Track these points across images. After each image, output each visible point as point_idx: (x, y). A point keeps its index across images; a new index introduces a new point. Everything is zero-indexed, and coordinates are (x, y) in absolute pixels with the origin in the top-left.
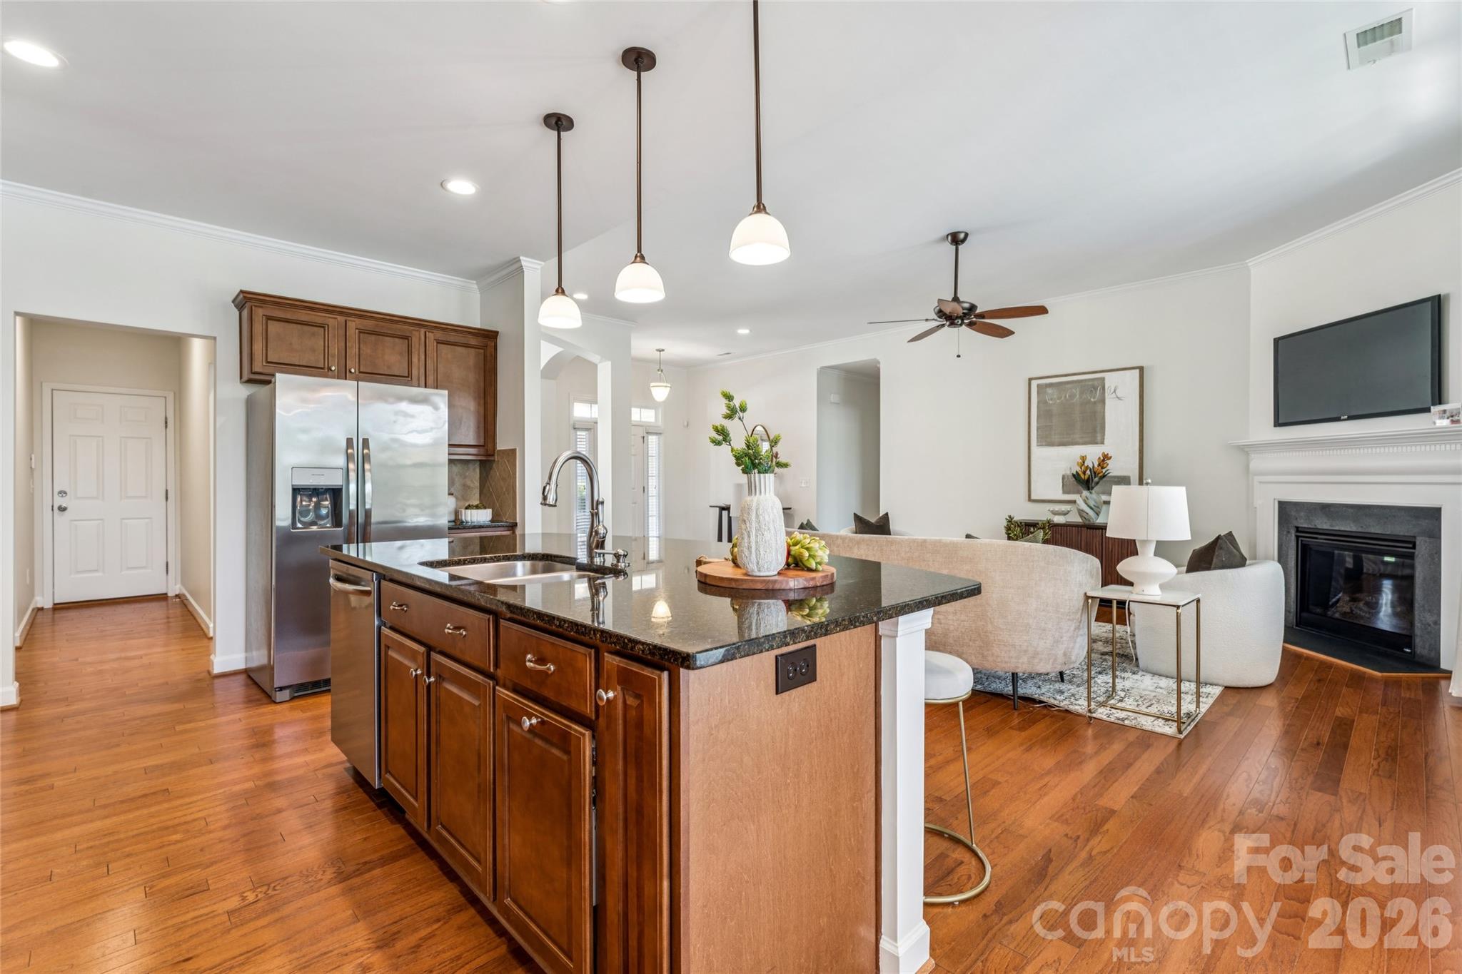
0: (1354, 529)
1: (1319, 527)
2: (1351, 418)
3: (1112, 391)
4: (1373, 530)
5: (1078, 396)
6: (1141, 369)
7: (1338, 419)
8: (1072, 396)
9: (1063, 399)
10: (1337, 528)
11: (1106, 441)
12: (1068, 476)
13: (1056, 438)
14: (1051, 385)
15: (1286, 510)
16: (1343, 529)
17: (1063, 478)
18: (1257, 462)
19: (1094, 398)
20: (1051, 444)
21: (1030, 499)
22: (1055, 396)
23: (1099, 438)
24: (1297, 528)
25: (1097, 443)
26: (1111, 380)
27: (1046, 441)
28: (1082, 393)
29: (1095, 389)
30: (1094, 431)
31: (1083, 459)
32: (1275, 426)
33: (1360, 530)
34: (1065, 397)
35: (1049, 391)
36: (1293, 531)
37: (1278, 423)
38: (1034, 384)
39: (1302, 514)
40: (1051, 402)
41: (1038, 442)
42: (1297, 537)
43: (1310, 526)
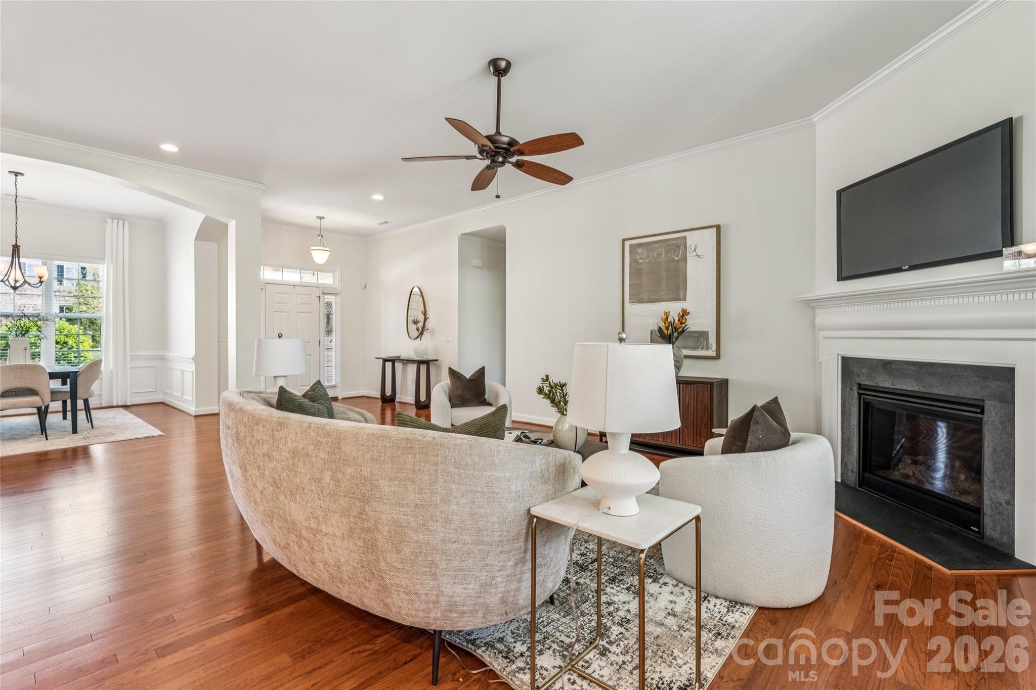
0: (916, 388)
1: (881, 385)
2: (912, 268)
3: (693, 249)
4: (936, 391)
5: (663, 255)
6: (718, 227)
7: (899, 270)
8: (659, 255)
9: (651, 257)
10: (898, 387)
11: (687, 298)
12: (655, 331)
13: (645, 296)
14: (641, 245)
15: (849, 365)
16: (904, 387)
17: (652, 333)
18: (824, 317)
19: (677, 257)
20: (641, 301)
22: (645, 256)
23: (682, 295)
24: (859, 385)
25: (680, 300)
26: (692, 239)
27: (637, 299)
28: (666, 253)
29: (679, 248)
30: (678, 290)
31: (667, 314)
32: (838, 280)
33: (922, 390)
34: (653, 256)
35: (640, 250)
36: (855, 388)
37: (841, 278)
38: (627, 244)
39: (864, 371)
40: (641, 261)
41: (630, 299)
42: (860, 395)
43: (872, 384)
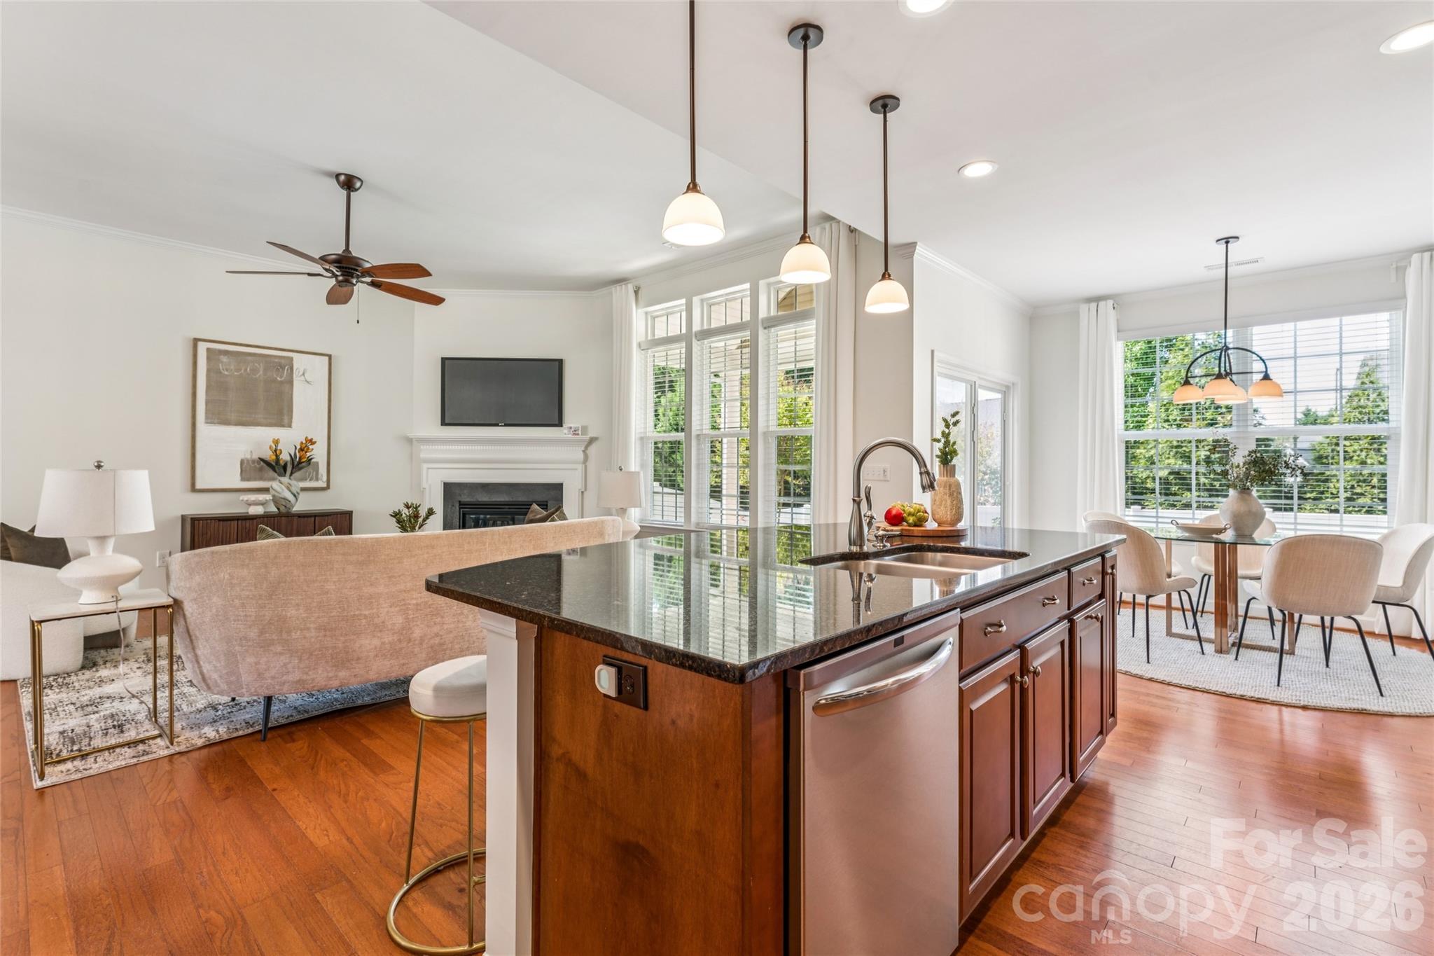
1: (480, 500)
2: (506, 425)
3: (301, 373)
4: (520, 499)
5: (261, 372)
6: (330, 357)
7: (497, 425)
8: (254, 371)
9: (242, 371)
10: (494, 500)
11: (294, 425)
12: (248, 461)
13: (233, 417)
14: (226, 353)
15: (449, 489)
16: (498, 500)
17: (242, 462)
18: (426, 452)
19: (281, 377)
20: (226, 422)
21: (194, 489)
22: (232, 367)
23: (286, 421)
24: (460, 502)
25: (283, 426)
26: (299, 362)
27: (218, 416)
28: (265, 370)
29: (283, 368)
30: (281, 414)
31: (276, 442)
32: (442, 425)
33: (511, 500)
34: (246, 370)
35: (224, 359)
36: (457, 506)
37: (444, 423)
38: (202, 347)
39: (465, 491)
40: (226, 373)
41: (207, 418)
42: (460, 508)
43: (472, 500)
